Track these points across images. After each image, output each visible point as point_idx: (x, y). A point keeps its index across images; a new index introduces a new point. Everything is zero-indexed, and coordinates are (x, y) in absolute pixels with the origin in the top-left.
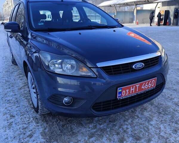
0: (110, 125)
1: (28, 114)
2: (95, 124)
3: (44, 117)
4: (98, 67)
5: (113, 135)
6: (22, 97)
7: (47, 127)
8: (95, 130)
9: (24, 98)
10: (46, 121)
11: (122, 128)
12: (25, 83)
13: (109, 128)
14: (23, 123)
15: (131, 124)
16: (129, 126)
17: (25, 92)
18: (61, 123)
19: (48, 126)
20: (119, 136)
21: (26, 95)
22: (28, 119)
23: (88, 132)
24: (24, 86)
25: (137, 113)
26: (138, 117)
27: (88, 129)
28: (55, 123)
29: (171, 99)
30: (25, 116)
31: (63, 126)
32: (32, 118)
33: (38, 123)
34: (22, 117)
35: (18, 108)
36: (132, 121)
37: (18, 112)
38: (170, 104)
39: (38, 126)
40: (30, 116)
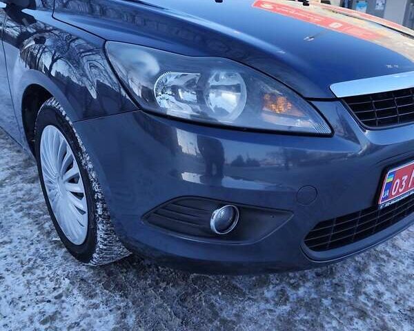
0: (326, 288)
1: (50, 267)
2: (278, 288)
3: (109, 275)
5: (351, 319)
6: (13, 212)
7: (127, 307)
8: (287, 308)
9: (21, 214)
10: (117, 285)
11: (365, 294)
12: (13, 168)
13: (326, 298)
14: (39, 298)
15: (383, 278)
16: (381, 287)
17: (20, 194)
18: (173, 291)
19: (130, 304)
20: (368, 320)
21: (25, 205)
22: (51, 285)
23: (268, 316)
24: (10, 178)
26: (389, 256)
27: (263, 305)
28: (151, 292)
30: (38, 272)
31: (183, 300)
32: (67, 281)
33: (92, 297)
34: (28, 276)
35: (8, 246)
36: (379, 270)
37: (9, 259)
39: (96, 306)
40: (59, 272)
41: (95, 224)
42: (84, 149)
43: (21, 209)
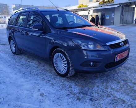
1: (58, 79)
2: (100, 78)
4: (107, 45)
5: (113, 81)
8: (102, 81)
10: (72, 80)
11: (115, 78)
13: (108, 79)
15: (118, 76)
16: (118, 77)
18: (82, 80)
19: (76, 82)
20: (116, 81)
22: (60, 81)
23: (99, 82)
24: (38, 66)
25: (117, 71)
29: (129, 64)
33: (68, 82)
34: (55, 80)
35: (48, 77)
38: (130, 66)
41: (70, 68)
42: (67, 56)
43: (45, 71)
